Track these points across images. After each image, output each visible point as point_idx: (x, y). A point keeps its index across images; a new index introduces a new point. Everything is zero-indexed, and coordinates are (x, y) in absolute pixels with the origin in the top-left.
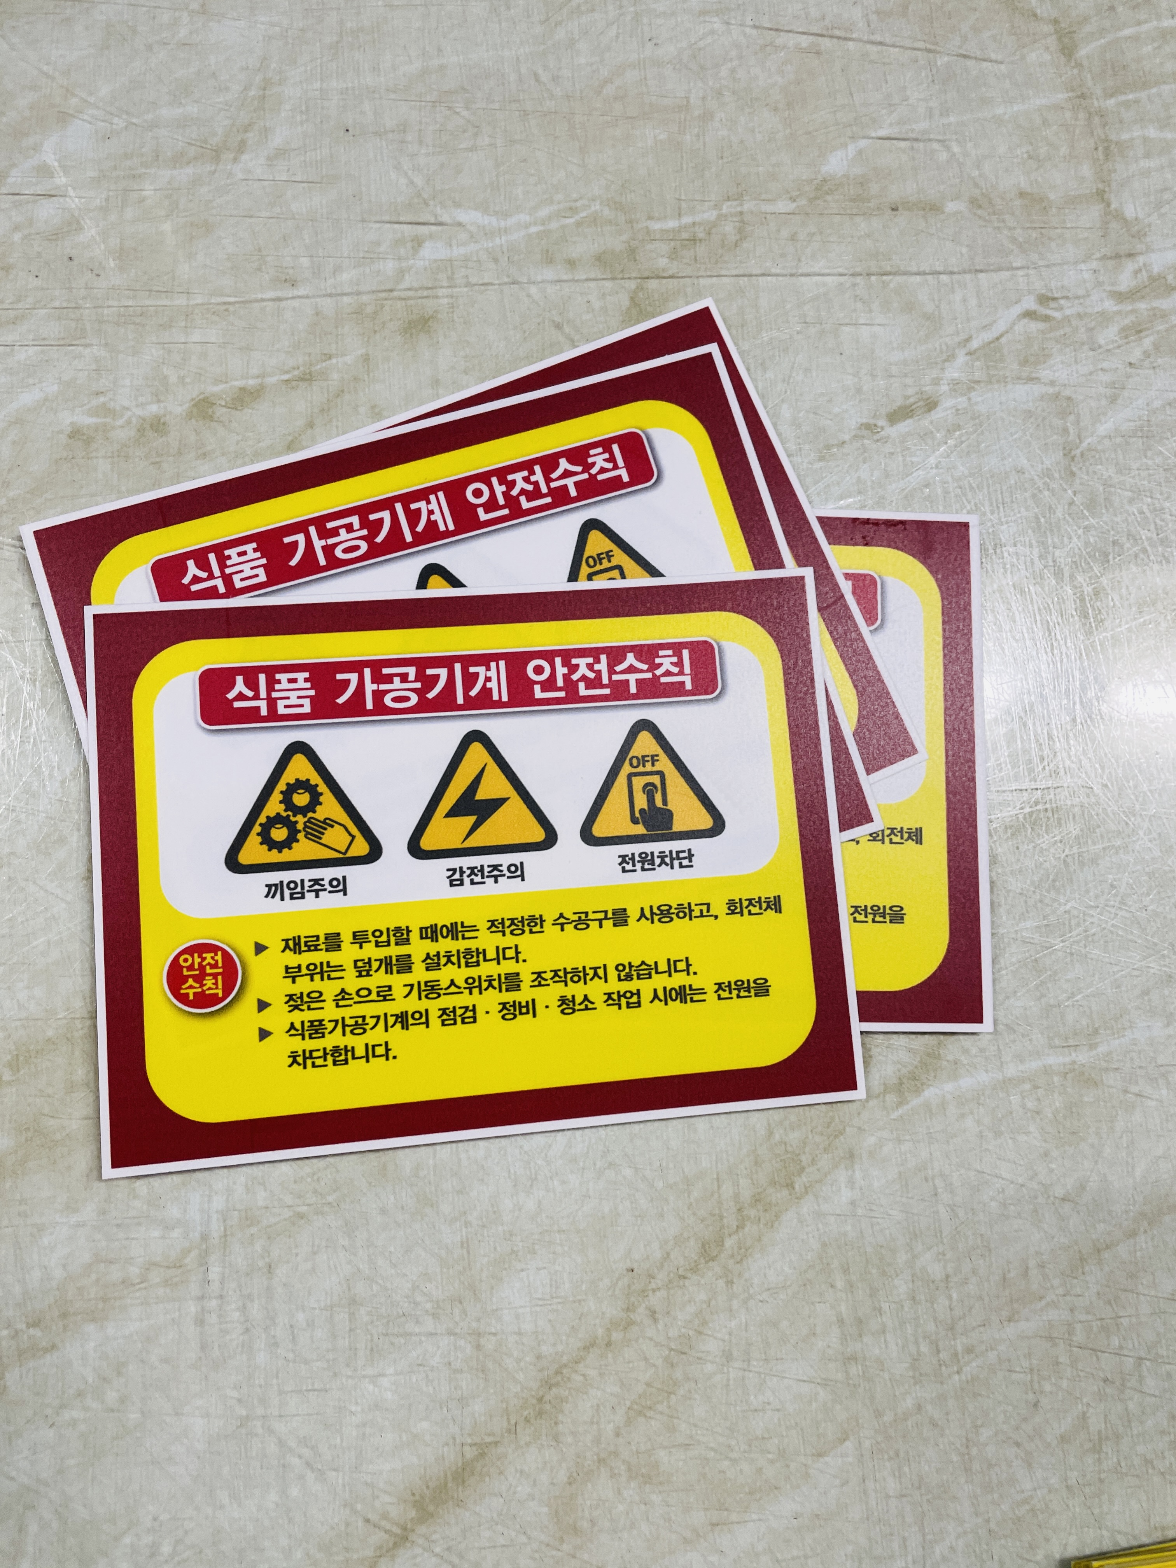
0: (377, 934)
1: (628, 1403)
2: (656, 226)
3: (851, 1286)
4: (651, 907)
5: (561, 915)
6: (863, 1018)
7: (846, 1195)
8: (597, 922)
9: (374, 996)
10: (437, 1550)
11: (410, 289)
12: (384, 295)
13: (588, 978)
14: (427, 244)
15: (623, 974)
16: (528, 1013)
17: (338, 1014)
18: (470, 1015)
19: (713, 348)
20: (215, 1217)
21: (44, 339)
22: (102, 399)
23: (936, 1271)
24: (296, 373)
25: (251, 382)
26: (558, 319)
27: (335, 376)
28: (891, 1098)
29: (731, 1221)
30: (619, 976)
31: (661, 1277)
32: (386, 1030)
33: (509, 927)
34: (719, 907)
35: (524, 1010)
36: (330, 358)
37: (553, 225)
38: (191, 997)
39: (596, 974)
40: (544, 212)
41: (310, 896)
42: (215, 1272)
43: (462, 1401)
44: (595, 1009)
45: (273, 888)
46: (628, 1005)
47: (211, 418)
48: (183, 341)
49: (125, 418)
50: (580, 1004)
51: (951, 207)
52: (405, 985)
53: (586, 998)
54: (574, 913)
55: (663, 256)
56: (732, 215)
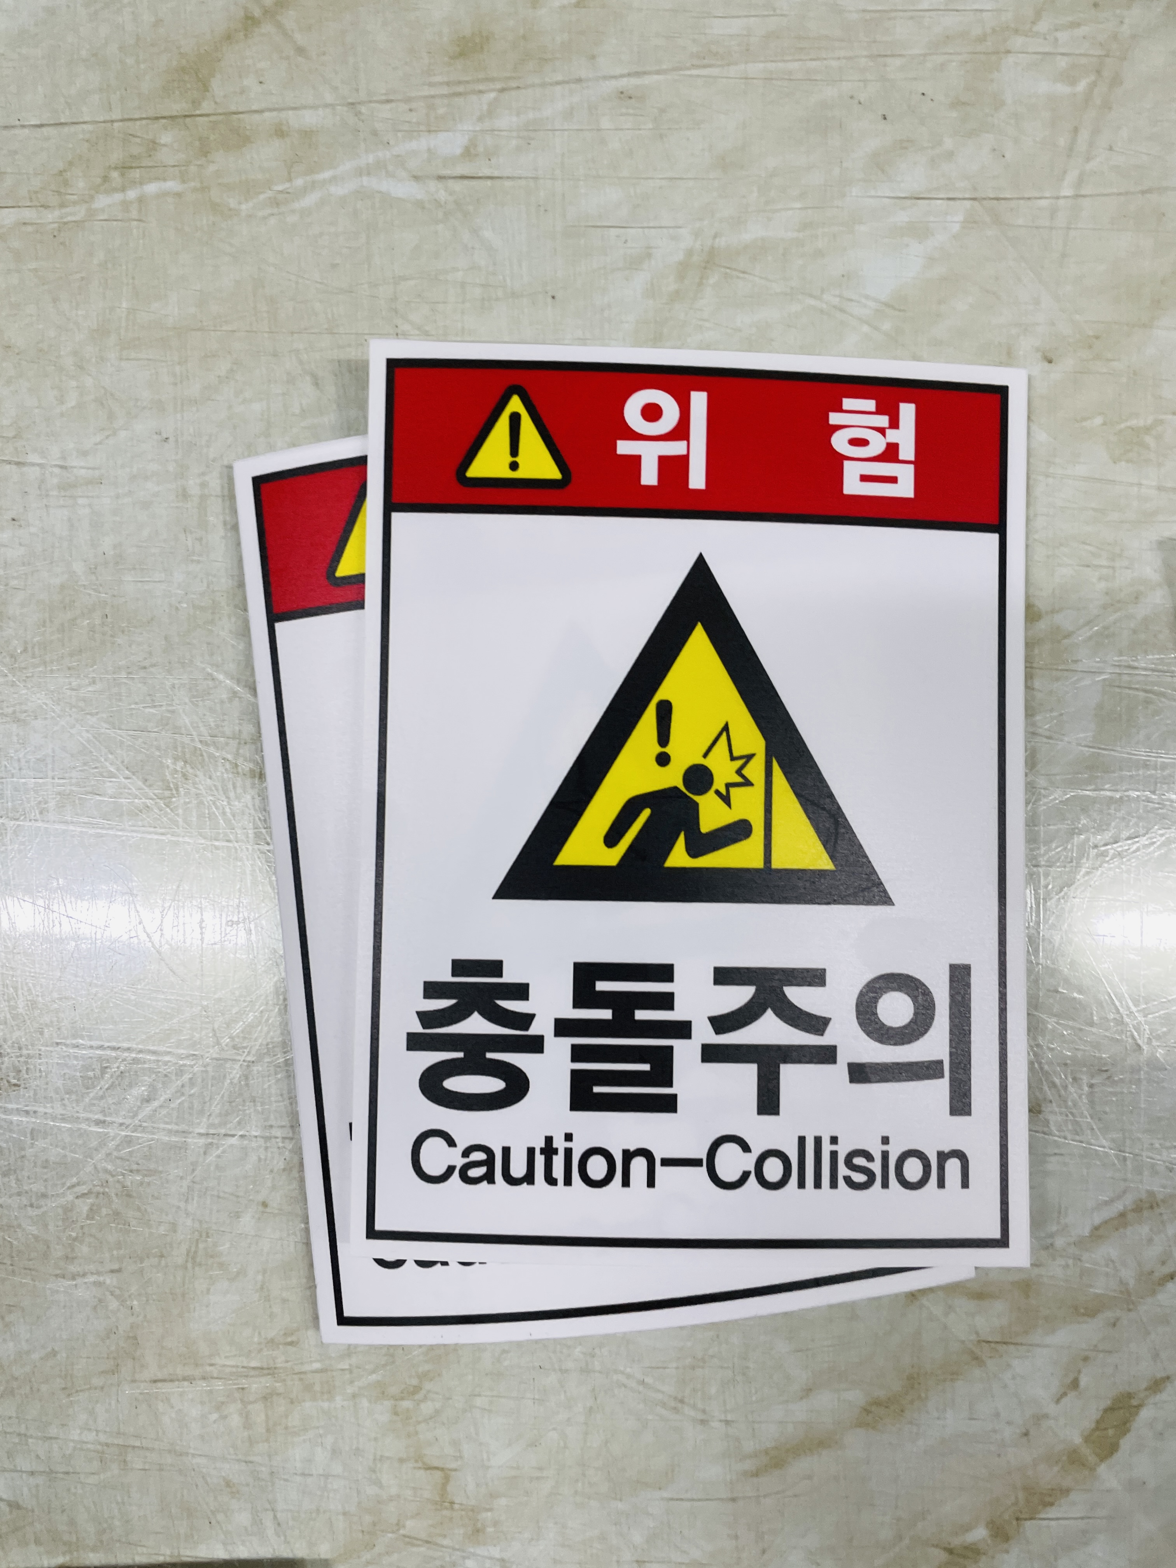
2: (171, 185)
11: (481, 92)
12: (511, 84)
14: (458, 151)
21: (912, 18)
48: (752, 19)
55: (165, 145)
56: (75, 203)
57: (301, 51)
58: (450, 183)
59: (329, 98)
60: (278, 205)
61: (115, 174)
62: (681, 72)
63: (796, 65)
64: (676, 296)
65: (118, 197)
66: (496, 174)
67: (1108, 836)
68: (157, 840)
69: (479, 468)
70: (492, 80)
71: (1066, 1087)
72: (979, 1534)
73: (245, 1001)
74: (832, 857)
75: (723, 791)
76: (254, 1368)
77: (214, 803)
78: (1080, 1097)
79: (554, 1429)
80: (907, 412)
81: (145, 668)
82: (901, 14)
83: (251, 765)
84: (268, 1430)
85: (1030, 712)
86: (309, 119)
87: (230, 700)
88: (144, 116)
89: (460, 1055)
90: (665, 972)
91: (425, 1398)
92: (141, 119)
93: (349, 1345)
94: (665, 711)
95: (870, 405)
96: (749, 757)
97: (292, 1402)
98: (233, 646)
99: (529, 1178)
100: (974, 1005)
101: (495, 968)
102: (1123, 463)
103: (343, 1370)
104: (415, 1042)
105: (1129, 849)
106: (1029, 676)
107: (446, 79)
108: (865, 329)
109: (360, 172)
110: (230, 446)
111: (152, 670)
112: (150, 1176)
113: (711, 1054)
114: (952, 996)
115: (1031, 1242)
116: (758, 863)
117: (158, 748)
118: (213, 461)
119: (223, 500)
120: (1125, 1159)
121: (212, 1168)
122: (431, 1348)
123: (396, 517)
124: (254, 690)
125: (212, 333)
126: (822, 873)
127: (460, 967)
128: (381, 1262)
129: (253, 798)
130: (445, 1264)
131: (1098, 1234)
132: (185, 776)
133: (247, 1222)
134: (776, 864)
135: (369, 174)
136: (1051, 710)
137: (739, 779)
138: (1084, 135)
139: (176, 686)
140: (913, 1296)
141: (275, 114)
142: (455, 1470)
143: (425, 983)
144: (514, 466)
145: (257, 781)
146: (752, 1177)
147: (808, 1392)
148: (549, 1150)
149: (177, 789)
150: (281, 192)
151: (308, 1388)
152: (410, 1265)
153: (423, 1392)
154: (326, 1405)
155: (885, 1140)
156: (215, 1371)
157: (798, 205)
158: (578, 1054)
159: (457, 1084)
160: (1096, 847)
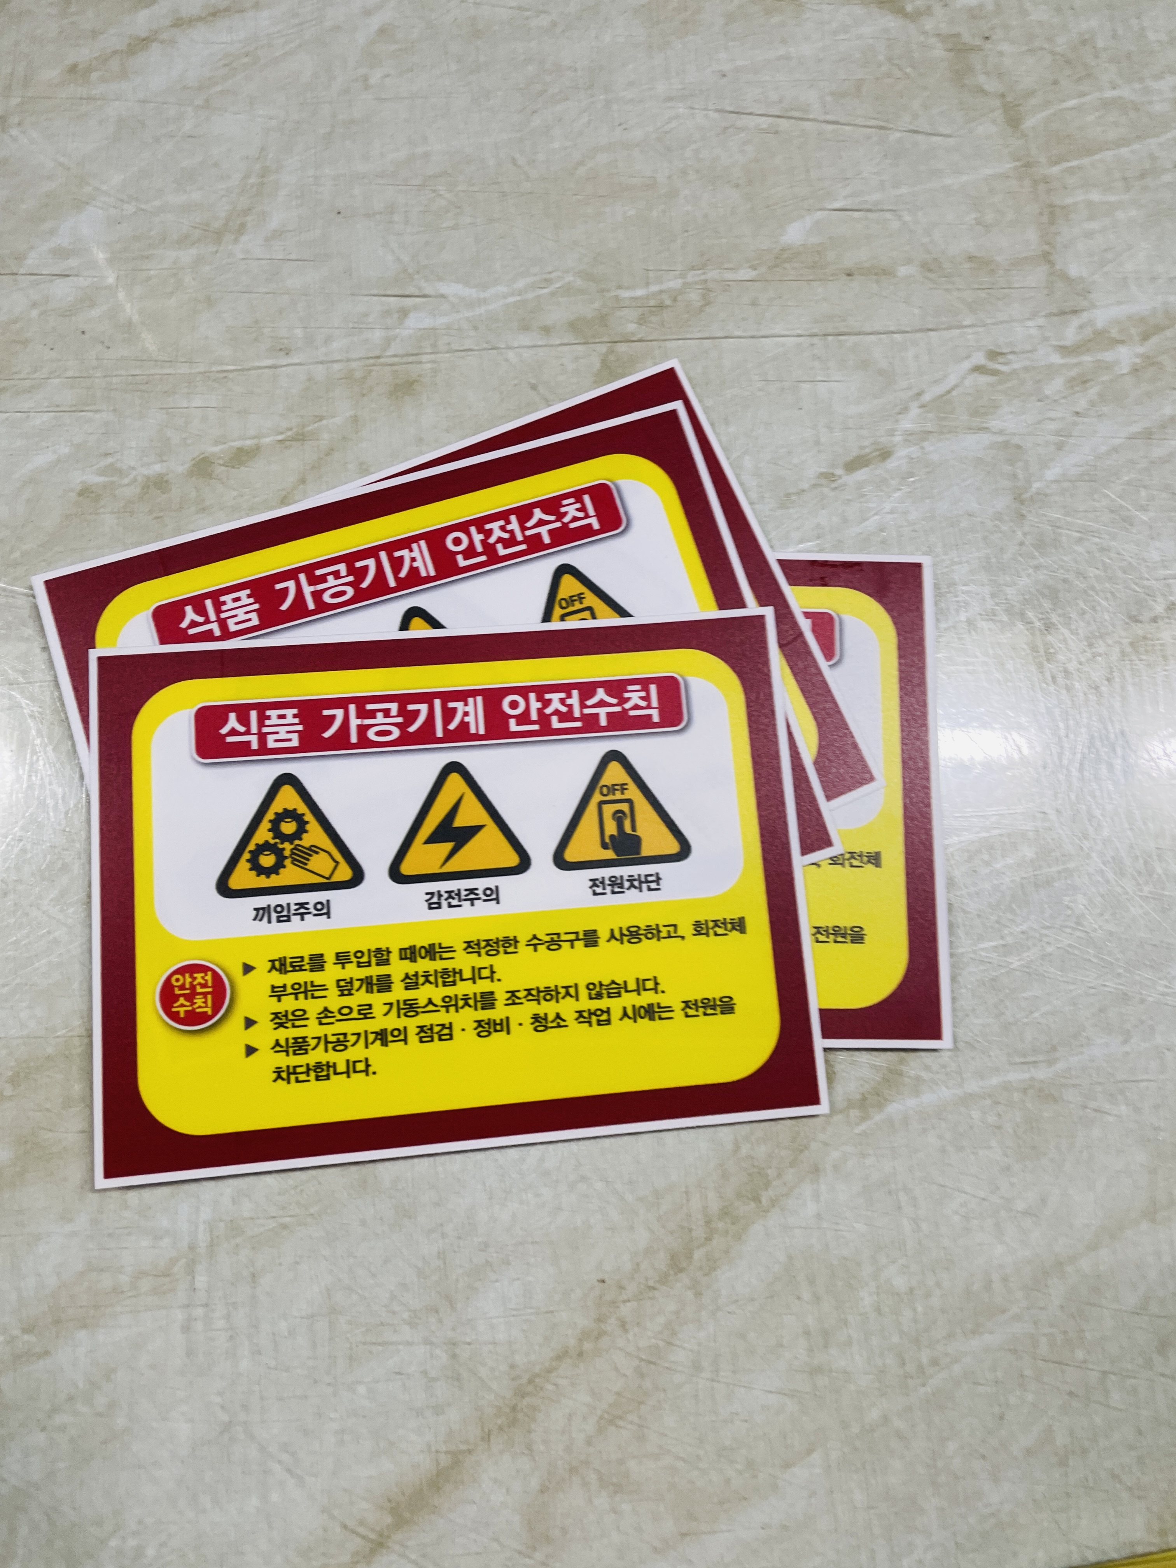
0: (359, 955)
1: (599, 1412)
2: (625, 294)
3: (817, 1299)
4: (621, 928)
5: (535, 937)
6: (826, 1035)
7: (811, 1208)
8: (569, 943)
9: (355, 1015)
10: (413, 1556)
11: (395, 356)
12: (372, 361)
13: (560, 996)
14: (412, 315)
15: (593, 992)
16: (501, 1030)
17: (321, 1031)
18: (446, 1033)
19: (678, 405)
20: (202, 1227)
21: (58, 406)
22: (110, 460)
23: (900, 1283)
24: (289, 433)
25: (248, 443)
26: (534, 381)
27: (326, 436)
28: (854, 1113)
29: (699, 1233)
30: (590, 994)
31: (632, 1289)
32: (367, 1047)
33: (484, 948)
34: (686, 929)
35: (498, 1027)
36: (320, 420)
37: (530, 295)
38: (182, 1015)
39: (568, 994)
40: (520, 284)
41: (296, 919)
42: (201, 1281)
43: (438, 1410)
44: (566, 1026)
45: (261, 912)
46: (599, 1023)
47: (210, 476)
48: (185, 405)
49: (131, 477)
50: (552, 1022)
51: (903, 271)
52: (385, 1004)
53: (558, 1016)
54: (548, 935)
55: (632, 322)
56: (696, 283)
57: (534, 387)
58: (417, 293)
59: (511, 354)
61: (668, 302)
62: (239, 368)
63: (152, 371)
64: (247, 212)
65: (664, 286)
66: (383, 299)
86: (525, 339)
92: (651, 341)
109: (485, 301)
125: (590, 194)
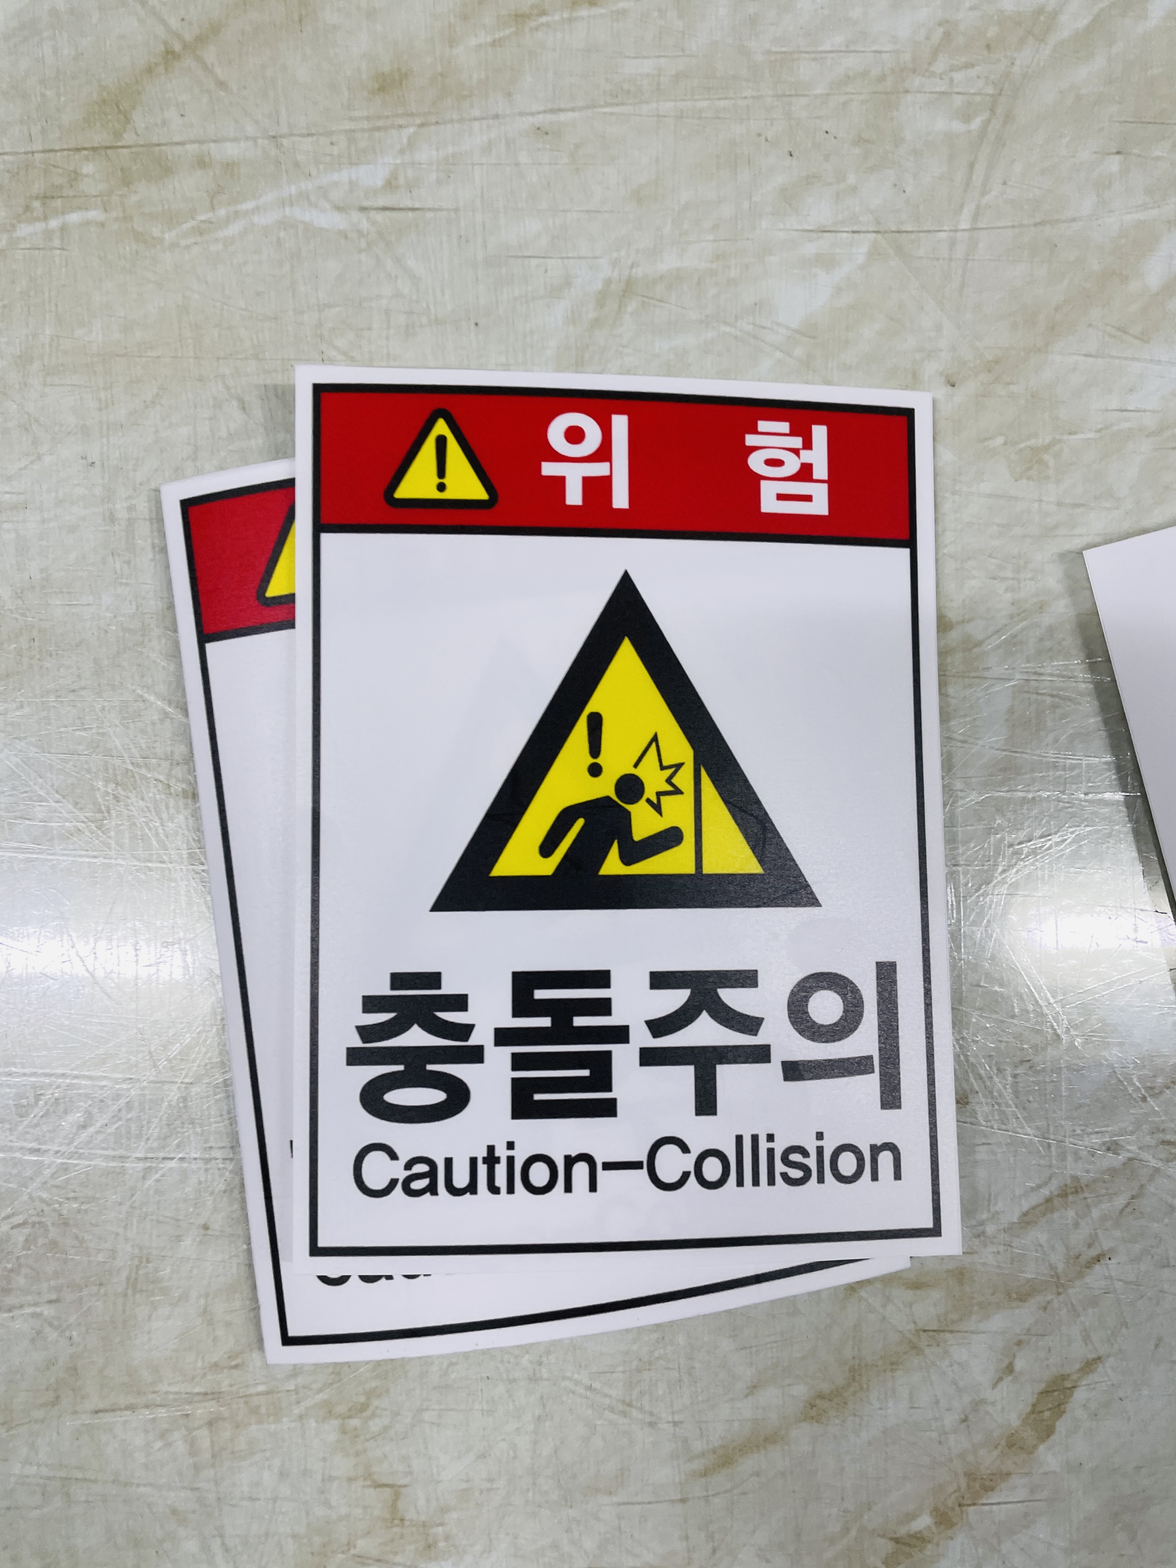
60: (201, 234)
66: (417, 205)
67: (1022, 835)
68: (89, 863)
69: (407, 490)
70: (412, 115)
71: (991, 1078)
72: (923, 1522)
73: (182, 1023)
74: (761, 861)
75: (655, 800)
76: (198, 1394)
77: (147, 824)
78: (1005, 1088)
79: (504, 1440)
80: (820, 433)
81: (74, 691)
82: (804, 55)
83: (184, 786)
84: (214, 1456)
85: (945, 717)
86: (231, 150)
87: (162, 721)
88: (65, 147)
89: (401, 1068)
90: (601, 979)
91: (373, 1416)
92: (62, 150)
93: (295, 1365)
94: (596, 723)
95: (784, 427)
96: (678, 766)
97: (237, 1427)
98: (163, 667)
99: (472, 1188)
100: (900, 1001)
101: (434, 979)
102: (1024, 481)
103: (288, 1391)
104: (355, 1057)
105: (1043, 846)
106: (942, 684)
107: (366, 114)
108: (779, 355)
109: (282, 203)
110: (157, 470)
111: (83, 693)
112: (88, 1203)
113: (649, 1057)
114: (879, 993)
115: (963, 1230)
116: (689, 868)
117: (89, 771)
118: (141, 484)
119: (151, 524)
120: (1049, 1144)
121: (151, 1192)
122: (378, 1363)
123: (325, 537)
124: (185, 712)
125: (138, 359)
126: (751, 877)
127: (398, 980)
128: (325, 1279)
129: (187, 819)
130: (389, 1278)
131: (1027, 1220)
132: (117, 798)
133: (188, 1245)
134: (707, 869)
135: (291, 204)
136: (965, 716)
137: (669, 788)
138: (979, 171)
139: (107, 709)
140: (852, 1288)
141: (196, 146)
142: (405, 1486)
143: (364, 997)
144: (441, 487)
145: (190, 801)
146: (692, 1178)
147: (753, 1388)
148: (491, 1159)
149: (109, 812)
150: (204, 222)
151: (255, 1411)
152: (355, 1281)
153: (371, 1409)
154: (273, 1427)
155: (820, 1136)
156: (158, 1400)
157: (711, 237)
158: (518, 1062)
159: (397, 1097)
160: (1011, 845)
